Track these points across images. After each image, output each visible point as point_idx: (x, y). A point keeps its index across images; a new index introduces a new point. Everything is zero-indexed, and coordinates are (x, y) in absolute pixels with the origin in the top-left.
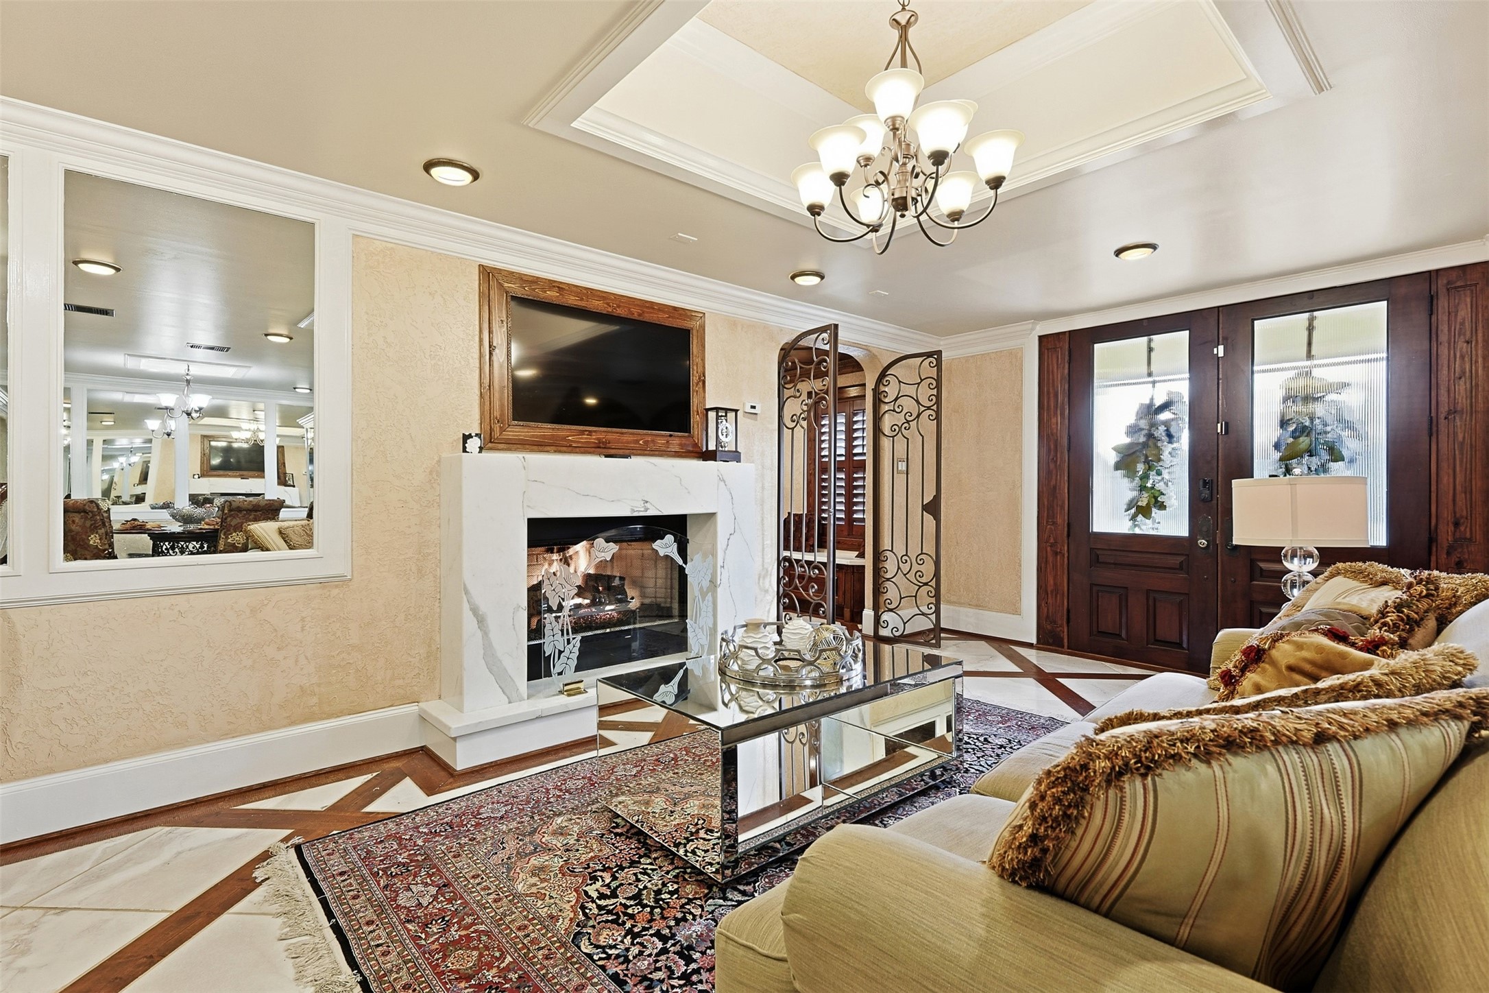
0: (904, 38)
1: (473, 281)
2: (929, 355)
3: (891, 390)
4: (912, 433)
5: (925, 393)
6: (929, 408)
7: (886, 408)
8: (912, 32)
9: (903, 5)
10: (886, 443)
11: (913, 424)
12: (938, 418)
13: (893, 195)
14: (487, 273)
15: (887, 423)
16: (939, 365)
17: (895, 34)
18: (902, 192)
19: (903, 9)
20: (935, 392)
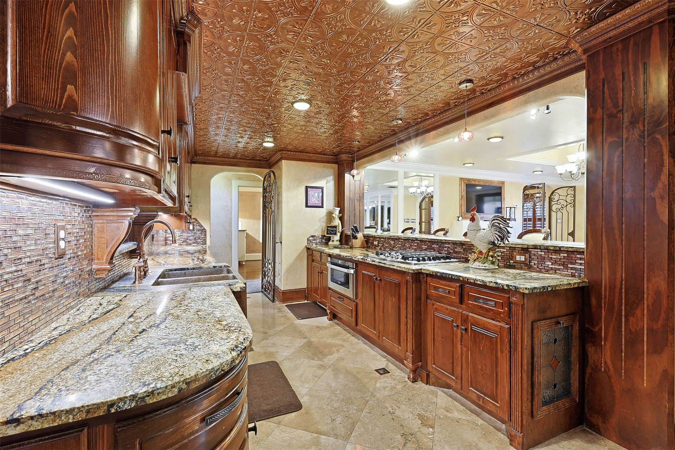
1: (458, 181)
2: (571, 187)
3: (556, 197)
4: (564, 211)
5: (569, 199)
6: (571, 203)
7: (554, 203)
10: (553, 214)
11: (565, 208)
12: (574, 206)
14: (461, 179)
15: (554, 208)
16: (574, 190)
20: (573, 198)
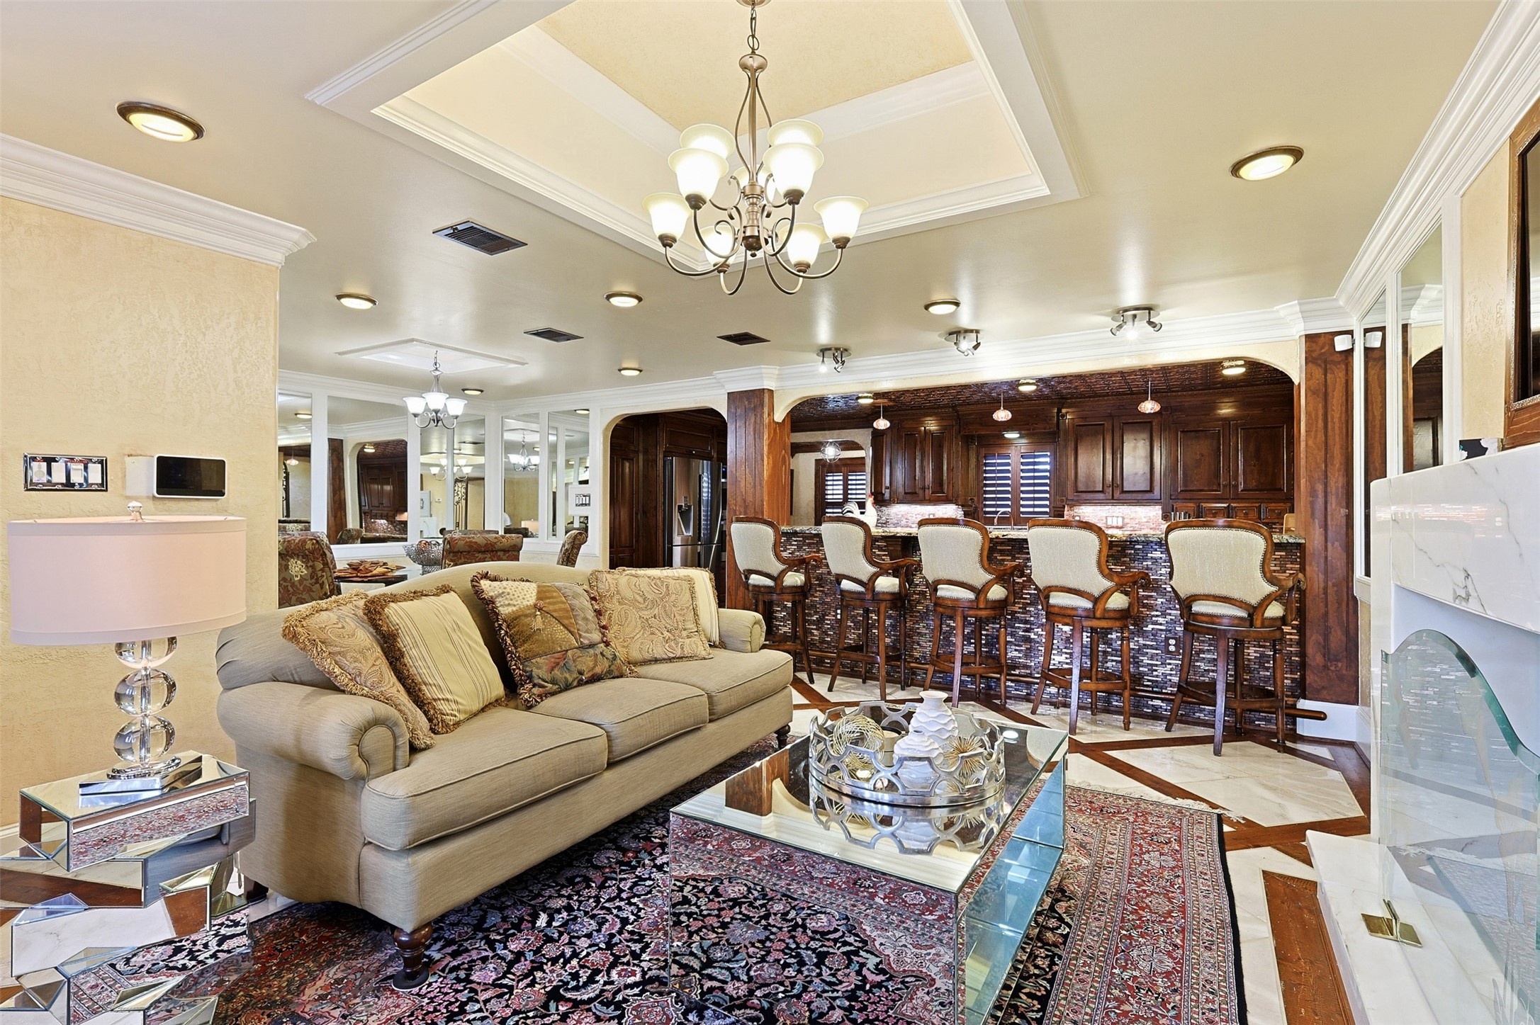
0: (754, 83)
8: (762, 77)
9: (753, 49)
13: (744, 232)
17: (744, 77)
18: (753, 231)
19: (753, 52)
